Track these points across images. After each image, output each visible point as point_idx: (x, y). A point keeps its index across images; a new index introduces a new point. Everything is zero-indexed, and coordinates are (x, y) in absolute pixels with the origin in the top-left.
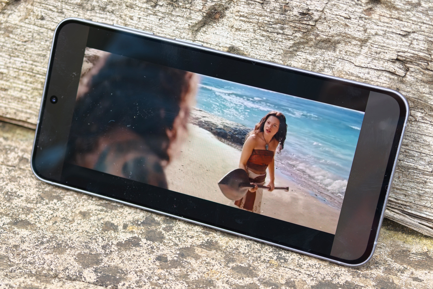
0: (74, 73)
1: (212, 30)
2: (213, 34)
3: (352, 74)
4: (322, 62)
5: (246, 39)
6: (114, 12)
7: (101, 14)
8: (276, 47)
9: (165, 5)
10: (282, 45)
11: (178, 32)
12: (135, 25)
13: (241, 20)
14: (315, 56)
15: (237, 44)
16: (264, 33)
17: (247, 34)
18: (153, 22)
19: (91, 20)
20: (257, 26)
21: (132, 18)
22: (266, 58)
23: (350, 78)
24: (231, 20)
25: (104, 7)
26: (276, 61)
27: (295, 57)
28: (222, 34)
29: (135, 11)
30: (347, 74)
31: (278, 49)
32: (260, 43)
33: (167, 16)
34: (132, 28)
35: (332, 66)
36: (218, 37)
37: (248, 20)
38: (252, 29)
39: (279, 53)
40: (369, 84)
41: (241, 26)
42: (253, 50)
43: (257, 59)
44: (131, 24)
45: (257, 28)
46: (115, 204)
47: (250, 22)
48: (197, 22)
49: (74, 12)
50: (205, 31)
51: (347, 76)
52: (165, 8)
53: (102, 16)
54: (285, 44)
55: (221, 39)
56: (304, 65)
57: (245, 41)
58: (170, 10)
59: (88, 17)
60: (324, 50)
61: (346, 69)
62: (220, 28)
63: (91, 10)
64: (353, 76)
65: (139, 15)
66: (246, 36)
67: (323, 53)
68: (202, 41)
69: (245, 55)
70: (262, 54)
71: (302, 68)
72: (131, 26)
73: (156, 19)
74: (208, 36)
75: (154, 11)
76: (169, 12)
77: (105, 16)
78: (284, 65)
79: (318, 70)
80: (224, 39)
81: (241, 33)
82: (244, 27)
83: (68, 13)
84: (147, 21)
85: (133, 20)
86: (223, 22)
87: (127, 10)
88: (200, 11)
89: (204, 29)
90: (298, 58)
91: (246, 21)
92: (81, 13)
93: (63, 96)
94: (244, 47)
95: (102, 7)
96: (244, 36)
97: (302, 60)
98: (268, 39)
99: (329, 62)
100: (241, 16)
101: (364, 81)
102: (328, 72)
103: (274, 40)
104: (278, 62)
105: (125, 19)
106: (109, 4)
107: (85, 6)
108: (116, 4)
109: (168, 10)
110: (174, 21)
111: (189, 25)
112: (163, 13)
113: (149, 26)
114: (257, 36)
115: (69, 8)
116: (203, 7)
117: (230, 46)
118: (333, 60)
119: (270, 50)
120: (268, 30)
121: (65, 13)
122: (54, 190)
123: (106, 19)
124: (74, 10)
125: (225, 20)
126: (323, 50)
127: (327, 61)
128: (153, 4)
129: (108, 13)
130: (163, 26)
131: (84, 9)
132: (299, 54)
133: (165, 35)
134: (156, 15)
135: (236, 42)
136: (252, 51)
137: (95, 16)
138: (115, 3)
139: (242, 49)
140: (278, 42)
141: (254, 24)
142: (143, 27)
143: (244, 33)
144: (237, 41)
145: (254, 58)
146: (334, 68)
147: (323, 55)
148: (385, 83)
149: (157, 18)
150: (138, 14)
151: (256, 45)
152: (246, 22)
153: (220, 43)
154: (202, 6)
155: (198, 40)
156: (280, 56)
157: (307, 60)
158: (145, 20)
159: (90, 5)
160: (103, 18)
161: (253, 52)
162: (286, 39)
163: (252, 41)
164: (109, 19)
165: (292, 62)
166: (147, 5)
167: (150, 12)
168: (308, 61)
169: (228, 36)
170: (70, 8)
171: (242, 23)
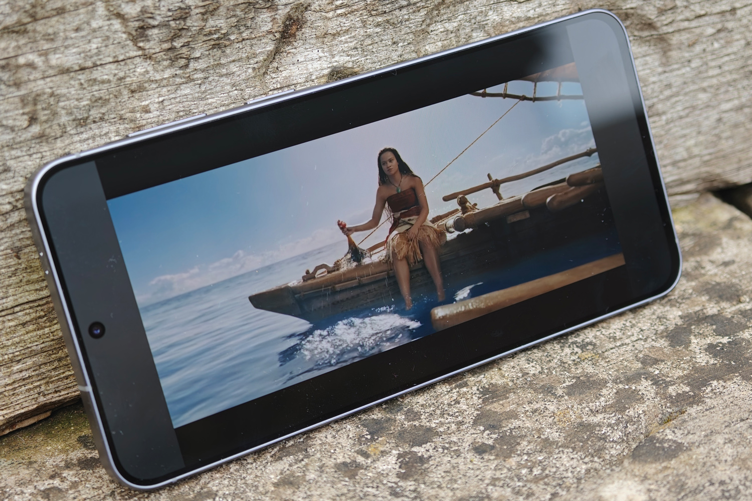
0: (111, 260)
1: (288, 59)
2: (291, 65)
3: (519, 19)
4: (468, 24)
5: (352, 45)
6: (106, 117)
7: (82, 133)
8: (403, 33)
9: (205, 52)
10: (410, 25)
11: (236, 92)
12: (156, 120)
13: (339, 15)
14: (457, 20)
15: (341, 60)
16: (380, 19)
17: (353, 34)
18: (190, 97)
19: (68, 154)
20: (365, 14)
21: (148, 108)
22: (390, 61)
23: (517, 27)
24: (319, 24)
25: (86, 115)
26: (406, 56)
27: (429, 36)
28: (309, 56)
29: (149, 93)
30: (513, 23)
31: (406, 36)
32: (376, 39)
33: (212, 72)
34: (153, 127)
35: (484, 23)
36: (304, 65)
37: (350, 9)
38: (360, 22)
39: (409, 42)
40: (544, 22)
41: (341, 27)
42: (368, 57)
43: (376, 70)
44: (149, 120)
45: (366, 16)
46: (292, 443)
47: (353, 12)
48: (265, 57)
49: (30, 155)
50: (277, 68)
51: (513, 26)
52: (207, 58)
53: (84, 136)
54: (415, 20)
55: (310, 66)
56: (445, 42)
57: (352, 49)
58: (215, 57)
59: (61, 152)
60: (468, 3)
61: (507, 15)
62: (301, 49)
63: (61, 136)
64: (521, 21)
65: (160, 96)
66: (352, 40)
67: (468, 8)
68: (279, 86)
69: (356, 74)
70: (383, 58)
71: (444, 48)
72: (150, 126)
73: (194, 87)
74: (284, 74)
75: (187, 75)
76: (216, 63)
77: (90, 133)
78: (419, 58)
79: (465, 40)
80: (317, 65)
81: (343, 38)
82: (346, 25)
83: (20, 164)
84: (178, 100)
85: (150, 112)
86: (304, 36)
87: (132, 99)
88: (269, 32)
89: (275, 64)
90: (433, 36)
91: (347, 13)
92: (45, 151)
93: (112, 314)
94: (353, 59)
95: (81, 119)
96: (349, 40)
97: (441, 35)
98: (387, 27)
99: (478, 18)
100: (337, 8)
101: (536, 20)
102: (478, 36)
103: (396, 22)
104: (410, 57)
105: (133, 118)
106: (93, 107)
107: (49, 133)
108: (109, 99)
109: (212, 60)
110: (227, 74)
111: (254, 69)
112: (203, 71)
113: (184, 107)
114: (369, 30)
115: (19, 153)
116: (272, 23)
117: (329, 70)
118: (484, 11)
119: (394, 43)
120: (384, 10)
121: (12, 169)
122: (175, 492)
123: (93, 138)
124: (32, 151)
125: (306, 30)
126: (465, 3)
127: (475, 18)
128: (183, 63)
129: (93, 126)
130: (209, 95)
131: (50, 139)
132: (432, 29)
133: (216, 109)
134: (193, 80)
135: (337, 58)
136: (367, 59)
137: (72, 143)
138: (107, 97)
139: (350, 65)
140: (404, 23)
141: (361, 12)
142: (173, 115)
143: (347, 36)
144: (339, 55)
145: (372, 71)
146: (487, 24)
147: (469, 12)
148: (565, 9)
149: (195, 85)
150: (156, 95)
151: (371, 47)
152: (346, 15)
153: (311, 75)
154: (271, 21)
155: (272, 88)
156: (411, 45)
157: (447, 31)
158: (173, 101)
159: (57, 127)
160: (88, 139)
161: (368, 61)
162: (414, 12)
163: (362, 42)
164: (100, 136)
165: (427, 47)
166: (172, 70)
167: (178, 80)
168: (449, 32)
169: (321, 54)
170: (22, 151)
171: (340, 19)
